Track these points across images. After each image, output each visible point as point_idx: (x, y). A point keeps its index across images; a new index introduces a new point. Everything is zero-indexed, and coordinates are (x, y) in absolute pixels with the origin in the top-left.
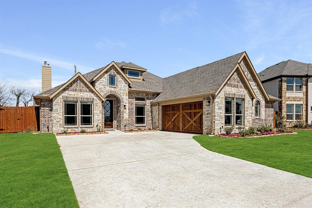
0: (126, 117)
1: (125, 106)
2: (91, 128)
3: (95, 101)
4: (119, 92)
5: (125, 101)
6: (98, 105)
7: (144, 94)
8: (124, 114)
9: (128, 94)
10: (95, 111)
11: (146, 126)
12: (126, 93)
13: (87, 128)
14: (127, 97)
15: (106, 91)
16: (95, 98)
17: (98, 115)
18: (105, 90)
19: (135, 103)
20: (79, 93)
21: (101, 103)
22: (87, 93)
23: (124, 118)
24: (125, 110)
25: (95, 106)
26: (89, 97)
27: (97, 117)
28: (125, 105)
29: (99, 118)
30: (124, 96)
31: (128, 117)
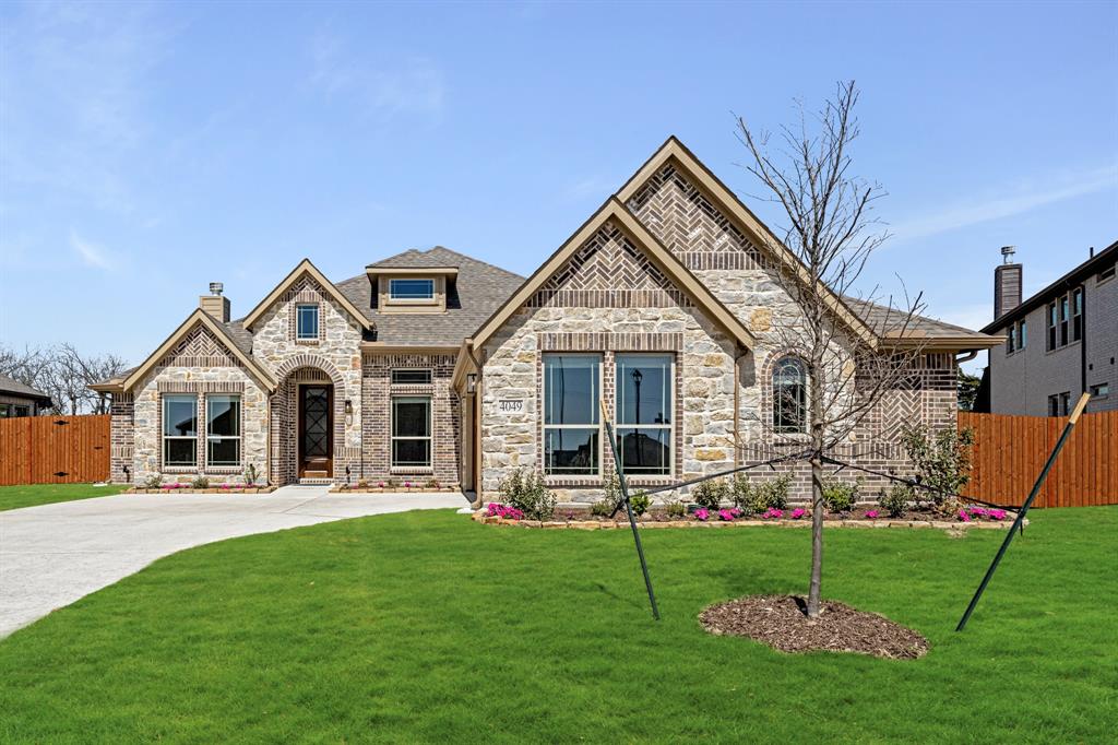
0: (353, 439)
1: (348, 403)
2: (236, 474)
3: (246, 392)
4: (329, 360)
5: (348, 385)
6: (256, 403)
7: (425, 359)
8: (347, 432)
9: (359, 364)
10: (246, 423)
11: (432, 474)
12: (355, 359)
13: (224, 474)
14: (358, 374)
15: (285, 358)
16: (248, 382)
17: (255, 436)
18: (282, 356)
19: (387, 392)
20: (202, 369)
21: (265, 398)
22: (226, 369)
23: (347, 445)
24: (349, 417)
25: (247, 408)
26: (231, 379)
27: (253, 440)
28: (351, 398)
29: (259, 444)
30: (346, 369)
31: (359, 440)
